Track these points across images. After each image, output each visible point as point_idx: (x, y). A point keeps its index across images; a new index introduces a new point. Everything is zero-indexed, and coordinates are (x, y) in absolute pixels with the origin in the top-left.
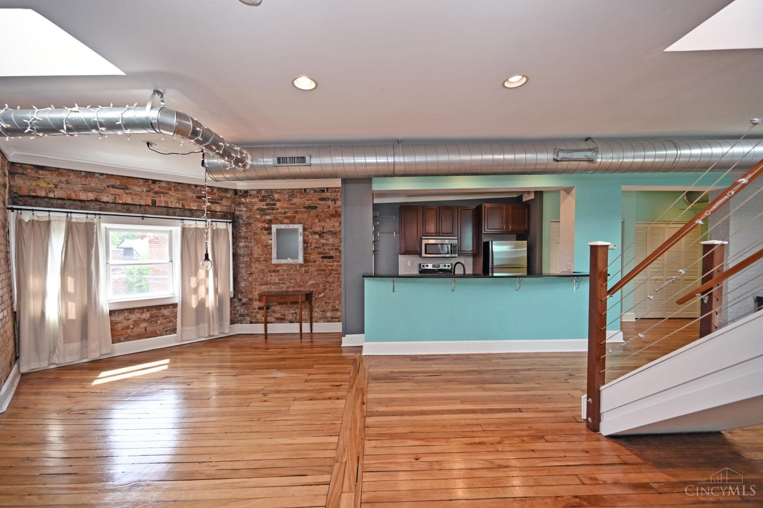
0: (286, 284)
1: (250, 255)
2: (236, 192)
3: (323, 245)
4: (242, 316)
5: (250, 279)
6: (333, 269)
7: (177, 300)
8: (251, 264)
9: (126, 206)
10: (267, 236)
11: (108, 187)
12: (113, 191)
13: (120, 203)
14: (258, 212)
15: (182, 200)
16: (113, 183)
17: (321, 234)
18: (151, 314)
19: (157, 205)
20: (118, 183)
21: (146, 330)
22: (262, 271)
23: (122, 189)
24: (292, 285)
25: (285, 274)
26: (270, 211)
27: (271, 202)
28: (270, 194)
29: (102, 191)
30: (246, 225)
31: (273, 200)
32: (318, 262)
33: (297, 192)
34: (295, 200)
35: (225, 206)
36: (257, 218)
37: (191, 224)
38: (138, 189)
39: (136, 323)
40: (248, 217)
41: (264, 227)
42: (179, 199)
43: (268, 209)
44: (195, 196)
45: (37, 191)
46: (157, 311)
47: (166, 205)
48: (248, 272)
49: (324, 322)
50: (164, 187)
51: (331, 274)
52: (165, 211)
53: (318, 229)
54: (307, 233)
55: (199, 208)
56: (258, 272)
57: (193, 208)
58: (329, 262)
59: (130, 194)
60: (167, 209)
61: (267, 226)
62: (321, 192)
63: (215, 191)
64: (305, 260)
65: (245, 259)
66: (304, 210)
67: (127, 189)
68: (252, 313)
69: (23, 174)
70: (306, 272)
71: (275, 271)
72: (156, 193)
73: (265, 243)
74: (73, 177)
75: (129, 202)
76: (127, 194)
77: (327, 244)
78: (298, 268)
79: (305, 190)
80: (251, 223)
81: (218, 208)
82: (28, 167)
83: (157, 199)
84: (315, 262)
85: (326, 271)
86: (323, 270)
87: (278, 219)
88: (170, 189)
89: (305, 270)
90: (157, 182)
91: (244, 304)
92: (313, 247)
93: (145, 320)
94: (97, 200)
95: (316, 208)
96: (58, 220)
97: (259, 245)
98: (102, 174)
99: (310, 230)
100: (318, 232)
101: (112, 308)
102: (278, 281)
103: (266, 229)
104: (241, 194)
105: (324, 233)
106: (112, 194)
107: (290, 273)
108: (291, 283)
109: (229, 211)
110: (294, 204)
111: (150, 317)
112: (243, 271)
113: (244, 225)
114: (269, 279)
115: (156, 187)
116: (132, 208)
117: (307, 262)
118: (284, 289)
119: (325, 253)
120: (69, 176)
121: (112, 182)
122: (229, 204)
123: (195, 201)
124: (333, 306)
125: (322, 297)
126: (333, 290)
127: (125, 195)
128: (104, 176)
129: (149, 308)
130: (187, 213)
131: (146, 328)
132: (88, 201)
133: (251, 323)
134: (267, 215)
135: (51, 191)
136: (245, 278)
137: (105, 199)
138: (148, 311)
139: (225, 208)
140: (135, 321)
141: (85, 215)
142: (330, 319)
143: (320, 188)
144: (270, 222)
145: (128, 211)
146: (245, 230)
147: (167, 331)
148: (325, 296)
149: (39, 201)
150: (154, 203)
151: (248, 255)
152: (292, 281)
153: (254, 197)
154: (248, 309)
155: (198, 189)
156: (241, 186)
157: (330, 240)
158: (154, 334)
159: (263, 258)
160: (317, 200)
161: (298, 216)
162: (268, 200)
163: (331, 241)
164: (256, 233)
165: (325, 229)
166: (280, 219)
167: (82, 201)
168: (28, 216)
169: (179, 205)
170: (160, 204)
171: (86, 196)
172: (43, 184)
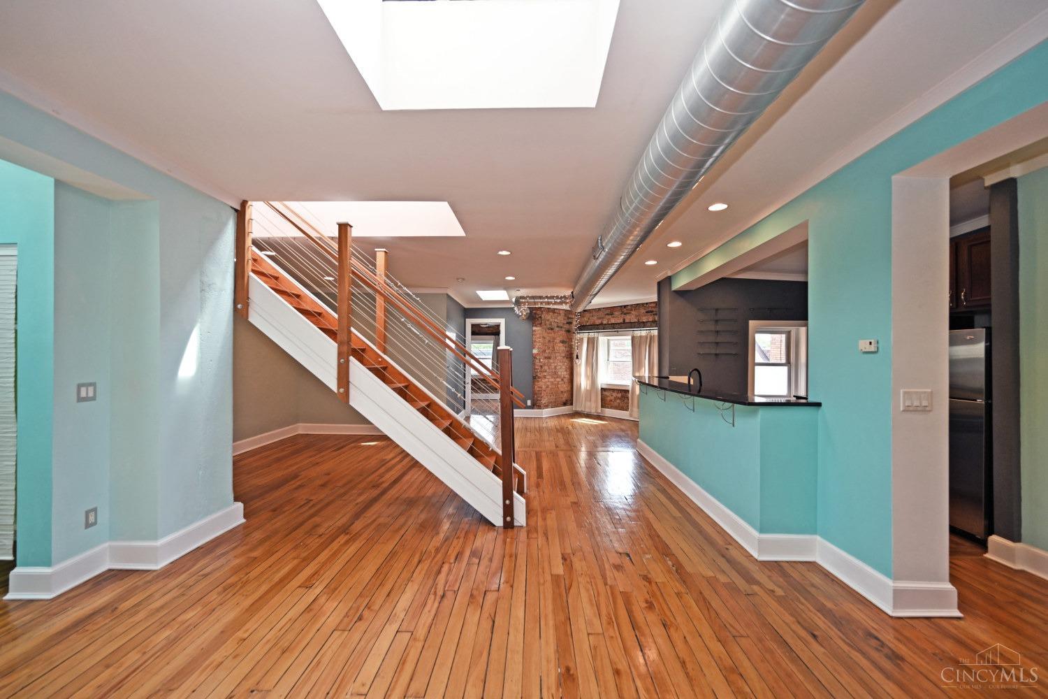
7: (630, 388)
9: (611, 326)
11: (606, 315)
12: (608, 317)
15: (638, 316)
20: (610, 312)
21: (618, 405)
23: (611, 315)
29: (603, 318)
37: (639, 333)
38: (617, 313)
39: (616, 398)
44: (644, 311)
45: (584, 324)
50: (629, 309)
57: (644, 321)
59: (614, 317)
60: (629, 324)
67: (613, 315)
72: (625, 314)
75: (612, 323)
76: (612, 317)
83: (625, 318)
88: (632, 310)
90: (626, 307)
96: (585, 336)
98: (604, 308)
101: (604, 387)
106: (606, 319)
111: (620, 396)
115: (625, 310)
116: (615, 326)
121: (608, 311)
123: (645, 316)
130: (642, 325)
131: (617, 403)
135: (587, 322)
137: (605, 322)
141: (594, 333)
145: (612, 328)
147: (626, 408)
149: (583, 328)
150: (624, 320)
167: (597, 325)
168: (578, 336)
169: (636, 320)
170: (627, 321)
171: (598, 322)
172: (586, 319)
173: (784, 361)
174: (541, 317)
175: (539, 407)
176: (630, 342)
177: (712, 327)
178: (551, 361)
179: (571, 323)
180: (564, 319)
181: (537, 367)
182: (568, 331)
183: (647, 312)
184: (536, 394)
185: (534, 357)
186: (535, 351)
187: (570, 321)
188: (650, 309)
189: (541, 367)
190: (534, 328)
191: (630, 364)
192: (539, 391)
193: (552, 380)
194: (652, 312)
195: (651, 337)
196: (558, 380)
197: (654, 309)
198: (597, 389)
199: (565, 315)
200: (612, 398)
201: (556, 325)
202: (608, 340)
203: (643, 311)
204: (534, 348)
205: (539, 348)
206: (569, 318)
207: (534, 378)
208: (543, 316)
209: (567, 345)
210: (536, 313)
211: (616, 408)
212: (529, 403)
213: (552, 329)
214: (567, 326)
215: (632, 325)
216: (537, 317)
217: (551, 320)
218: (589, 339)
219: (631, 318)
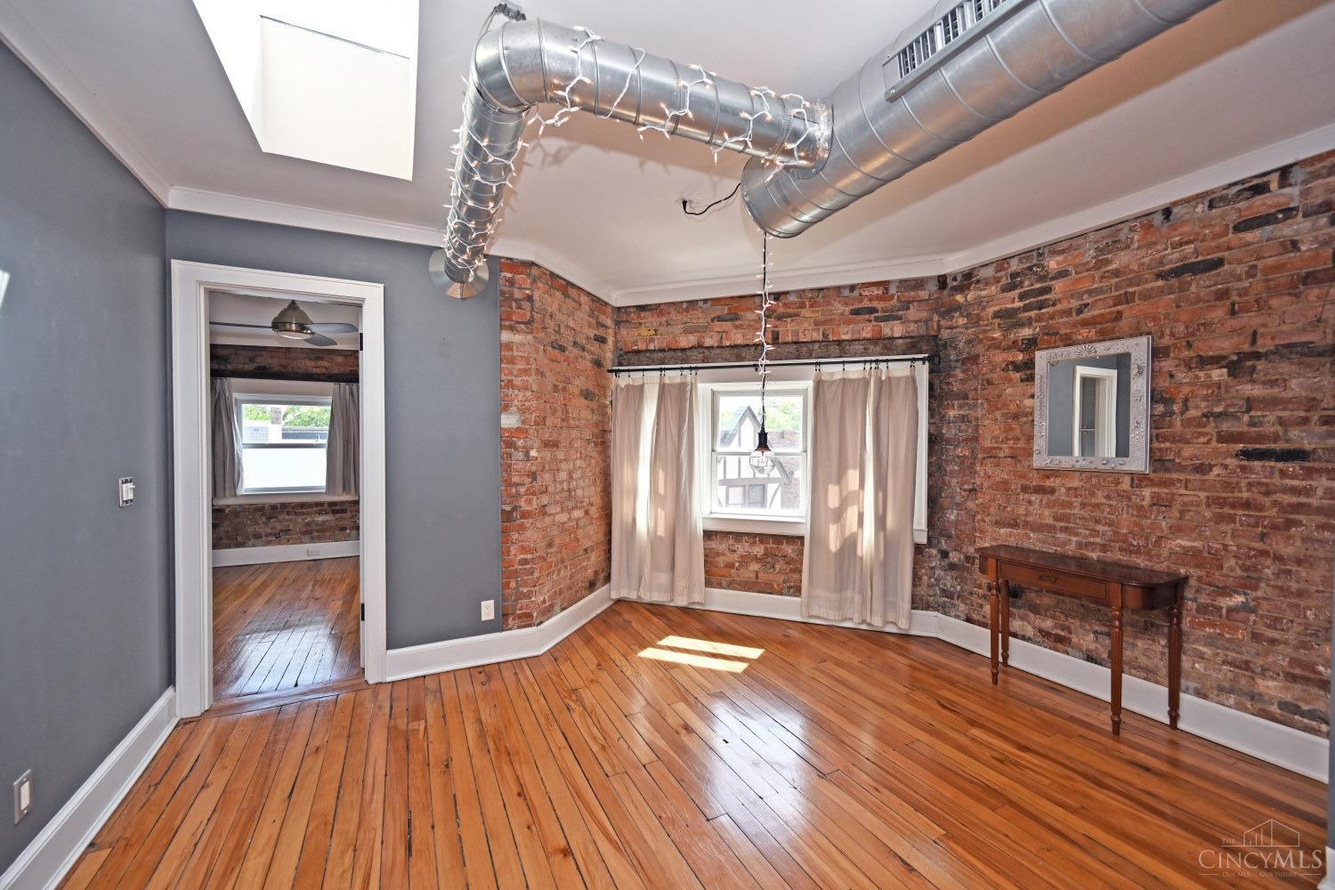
0: (1077, 534)
1: (971, 440)
2: (942, 281)
3: (1250, 404)
4: (947, 597)
5: (970, 504)
6: (1301, 505)
7: (805, 531)
8: (973, 464)
9: (735, 351)
10: (1021, 387)
11: (713, 320)
12: (719, 326)
13: (727, 347)
14: (997, 321)
15: (824, 323)
16: (718, 313)
17: (1238, 366)
18: (766, 549)
19: (780, 340)
20: (726, 311)
21: (757, 577)
22: (1004, 486)
23: (731, 320)
24: (1098, 540)
25: (1077, 501)
26: (1033, 313)
27: (1038, 286)
28: (1035, 262)
29: (705, 329)
30: (964, 362)
31: (1042, 278)
32: (1216, 471)
33: (1132, 230)
34: (1120, 260)
35: (916, 322)
36: (993, 339)
37: (833, 371)
38: (751, 316)
39: (746, 559)
40: (969, 342)
41: (1013, 363)
42: (817, 323)
43: (1026, 308)
44: (848, 309)
45: (640, 344)
46: (774, 546)
47: (795, 339)
48: (966, 487)
49: (1239, 707)
50: (792, 303)
51: (1290, 524)
52: (794, 351)
53: (1223, 346)
54: (1167, 365)
55: (856, 337)
56: (989, 487)
57: (844, 337)
58: (1283, 474)
59: (741, 327)
60: (798, 346)
61: (1020, 357)
62: (1247, 194)
63: (893, 290)
64: (1157, 460)
65: (959, 451)
66: (1160, 283)
67: (737, 319)
68: (971, 594)
69: (627, 321)
70: (1157, 502)
71: (1040, 490)
72: (779, 318)
73: (1013, 408)
74: (674, 316)
75: (739, 342)
76: (736, 327)
77: (1273, 403)
78: (1126, 484)
79: (1167, 212)
80: (977, 357)
81: (897, 329)
82: (632, 310)
83: (780, 329)
84: (1202, 469)
85: (1261, 508)
86: (1247, 505)
87: (1056, 334)
88: (802, 306)
89: (1154, 496)
90: (782, 297)
91: (952, 567)
92: (1193, 413)
93: (756, 558)
94: (700, 346)
95: (1219, 263)
96: (651, 381)
97: (998, 414)
98: (706, 301)
99: (1186, 353)
100: (1223, 358)
101: (712, 527)
102: (1049, 521)
103: (1017, 367)
104: (955, 284)
105: (1257, 356)
106: (718, 332)
107: (1094, 500)
108: (1095, 533)
109: (923, 332)
110: (1117, 273)
111: (764, 554)
112: (954, 481)
113: (959, 365)
114: (1021, 511)
115: (779, 306)
116: (744, 352)
117: (1167, 470)
118: (1071, 549)
119: (1260, 438)
120: (669, 313)
121: (718, 311)
122: (924, 315)
123: (847, 322)
124: (1295, 662)
125: (1230, 610)
126: (1300, 594)
127: (734, 331)
128: (709, 304)
129: (763, 538)
130: (834, 349)
131: (757, 573)
132: (690, 348)
133: (969, 620)
134: (1022, 325)
135: (652, 340)
136: (958, 499)
137: (708, 342)
138: (761, 542)
139: (912, 327)
140: (742, 556)
141: (679, 372)
142: (1274, 709)
143: (1242, 182)
144: (1032, 344)
145: (739, 358)
146: (961, 376)
147: (790, 588)
148: (1253, 611)
149: (642, 357)
150: (776, 334)
151: (966, 440)
152: (1100, 528)
153: (987, 283)
154: (963, 581)
155: (856, 293)
156: (954, 263)
157: (1294, 383)
158: (768, 589)
159: (1005, 450)
160: (1224, 234)
161: (1130, 312)
162: (1026, 283)
163: (1296, 387)
164: (989, 382)
165: (1260, 342)
166: (1063, 331)
167: (683, 350)
168: (624, 380)
169: (817, 336)
170: (787, 336)
171: (687, 341)
172: (644, 332)
174: (530, 298)
175: (527, 620)
176: (808, 396)
178: (560, 455)
179: (603, 340)
180: (590, 323)
181: (515, 479)
182: (598, 363)
183: (856, 312)
184: (515, 574)
185: (508, 441)
186: (509, 421)
187: (602, 332)
188: (866, 304)
189: (533, 476)
190: (506, 336)
192: (525, 562)
193: (563, 517)
194: (873, 310)
195: (879, 381)
196: (577, 513)
197: (875, 304)
198: (692, 535)
199: (592, 311)
200: (735, 557)
203: (839, 308)
204: (506, 408)
205: (523, 410)
206: (599, 322)
207: (507, 517)
209: (594, 405)
210: (511, 282)
211: (748, 586)
212: (488, 610)
213: (562, 349)
214: (594, 347)
216: (517, 294)
218: (663, 387)
219: (805, 327)
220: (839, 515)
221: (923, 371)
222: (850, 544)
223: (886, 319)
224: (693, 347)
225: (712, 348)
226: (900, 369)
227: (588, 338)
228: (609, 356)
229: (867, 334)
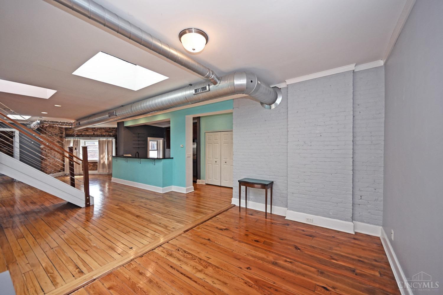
7: (98, 161)
11: (84, 131)
13: (86, 135)
15: (101, 132)
37: (102, 139)
38: (90, 131)
45: (70, 134)
57: (104, 134)
59: (88, 132)
63: (111, 129)
69: (68, 130)
72: (94, 131)
75: (88, 134)
81: (111, 134)
82: (69, 128)
88: (98, 130)
109: (115, 134)
111: (92, 165)
115: (94, 130)
116: (89, 136)
122: (115, 132)
123: (105, 132)
129: (93, 163)
130: (103, 136)
137: (83, 134)
139: (113, 134)
141: (77, 139)
147: (96, 169)
150: (94, 134)
155: (106, 129)
158: (94, 170)
168: (67, 139)
169: (100, 134)
170: (95, 134)
172: (71, 132)
173: (156, 149)
176: (98, 143)
177: (137, 139)
179: (62, 133)
180: (59, 131)
182: (61, 137)
183: (106, 131)
185: (42, 149)
186: (42, 147)
187: (62, 132)
189: (46, 154)
191: (98, 151)
192: (45, 166)
193: (53, 160)
194: (108, 131)
195: (108, 141)
196: (56, 160)
197: (108, 130)
199: (59, 129)
201: (54, 134)
202: (85, 142)
203: (103, 130)
205: (44, 145)
206: (61, 131)
207: (42, 160)
208: (47, 129)
209: (60, 143)
211: (90, 170)
213: (52, 136)
214: (60, 135)
215: (98, 136)
217: (52, 131)
218: (74, 141)
219: (98, 133)
220: (102, 158)
221: (114, 140)
222: (104, 162)
223: (110, 132)
224: (80, 135)
225: (83, 135)
226: (110, 139)
227: (59, 133)
228: (64, 135)
229: (107, 134)
